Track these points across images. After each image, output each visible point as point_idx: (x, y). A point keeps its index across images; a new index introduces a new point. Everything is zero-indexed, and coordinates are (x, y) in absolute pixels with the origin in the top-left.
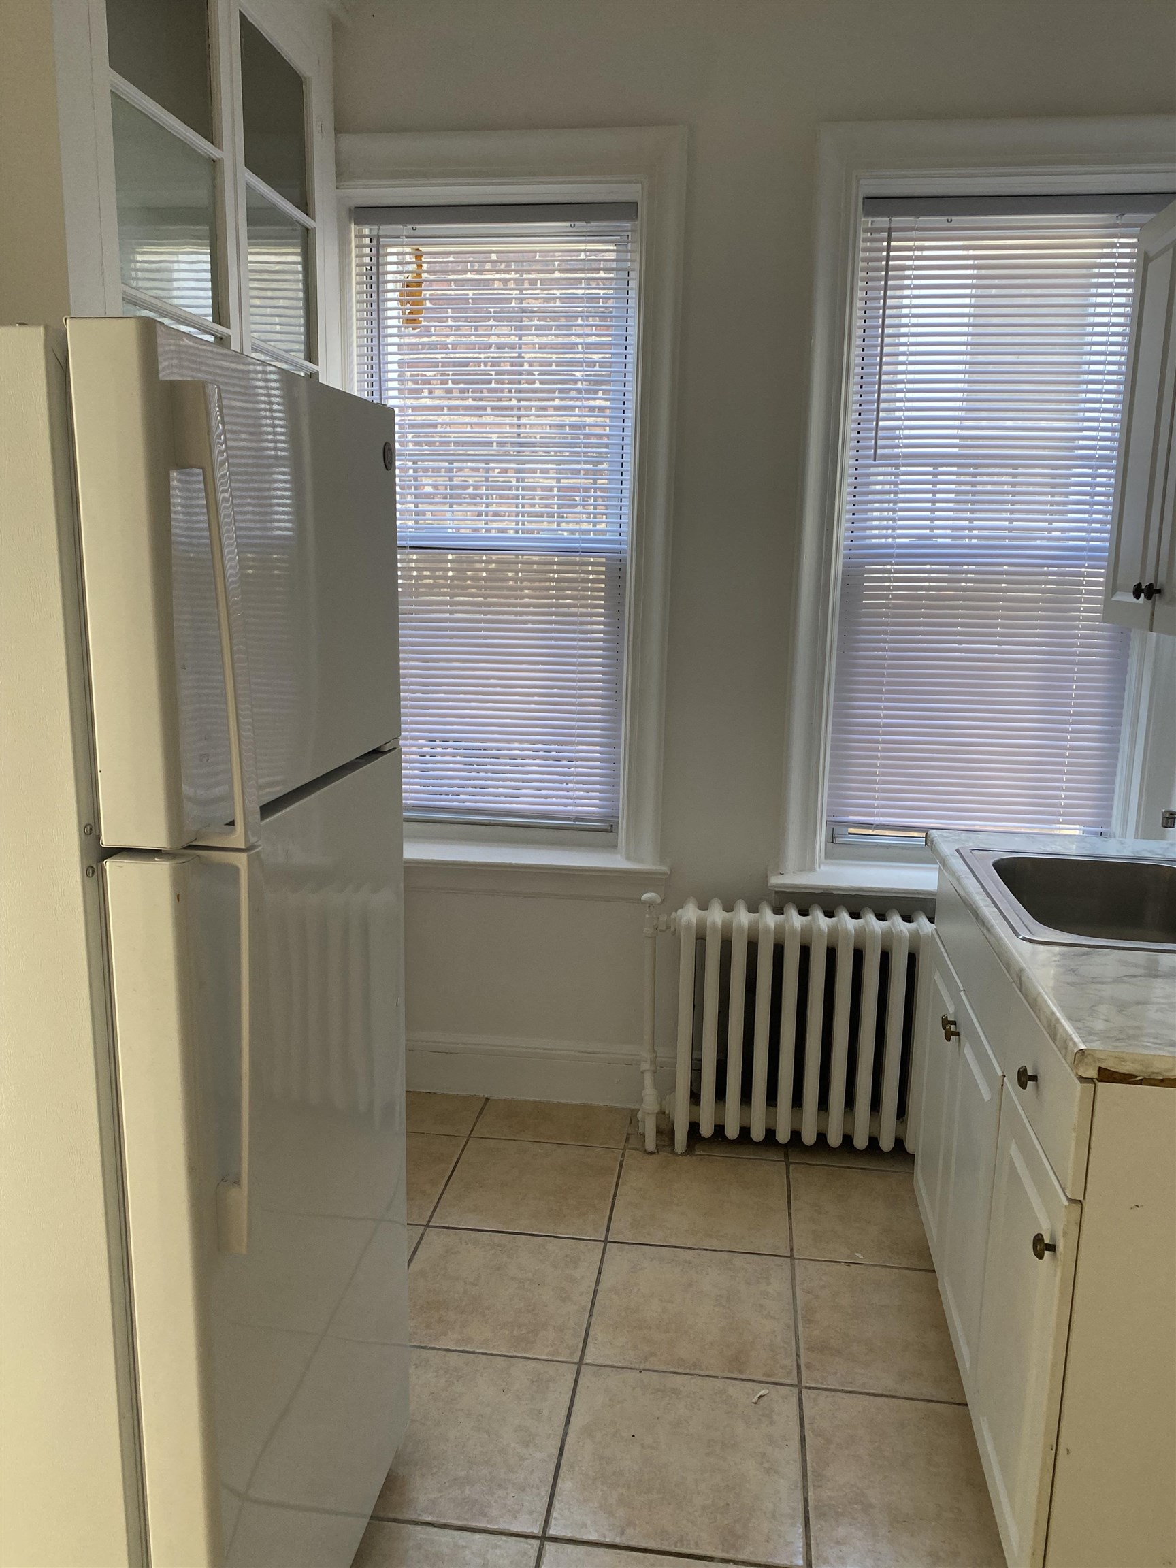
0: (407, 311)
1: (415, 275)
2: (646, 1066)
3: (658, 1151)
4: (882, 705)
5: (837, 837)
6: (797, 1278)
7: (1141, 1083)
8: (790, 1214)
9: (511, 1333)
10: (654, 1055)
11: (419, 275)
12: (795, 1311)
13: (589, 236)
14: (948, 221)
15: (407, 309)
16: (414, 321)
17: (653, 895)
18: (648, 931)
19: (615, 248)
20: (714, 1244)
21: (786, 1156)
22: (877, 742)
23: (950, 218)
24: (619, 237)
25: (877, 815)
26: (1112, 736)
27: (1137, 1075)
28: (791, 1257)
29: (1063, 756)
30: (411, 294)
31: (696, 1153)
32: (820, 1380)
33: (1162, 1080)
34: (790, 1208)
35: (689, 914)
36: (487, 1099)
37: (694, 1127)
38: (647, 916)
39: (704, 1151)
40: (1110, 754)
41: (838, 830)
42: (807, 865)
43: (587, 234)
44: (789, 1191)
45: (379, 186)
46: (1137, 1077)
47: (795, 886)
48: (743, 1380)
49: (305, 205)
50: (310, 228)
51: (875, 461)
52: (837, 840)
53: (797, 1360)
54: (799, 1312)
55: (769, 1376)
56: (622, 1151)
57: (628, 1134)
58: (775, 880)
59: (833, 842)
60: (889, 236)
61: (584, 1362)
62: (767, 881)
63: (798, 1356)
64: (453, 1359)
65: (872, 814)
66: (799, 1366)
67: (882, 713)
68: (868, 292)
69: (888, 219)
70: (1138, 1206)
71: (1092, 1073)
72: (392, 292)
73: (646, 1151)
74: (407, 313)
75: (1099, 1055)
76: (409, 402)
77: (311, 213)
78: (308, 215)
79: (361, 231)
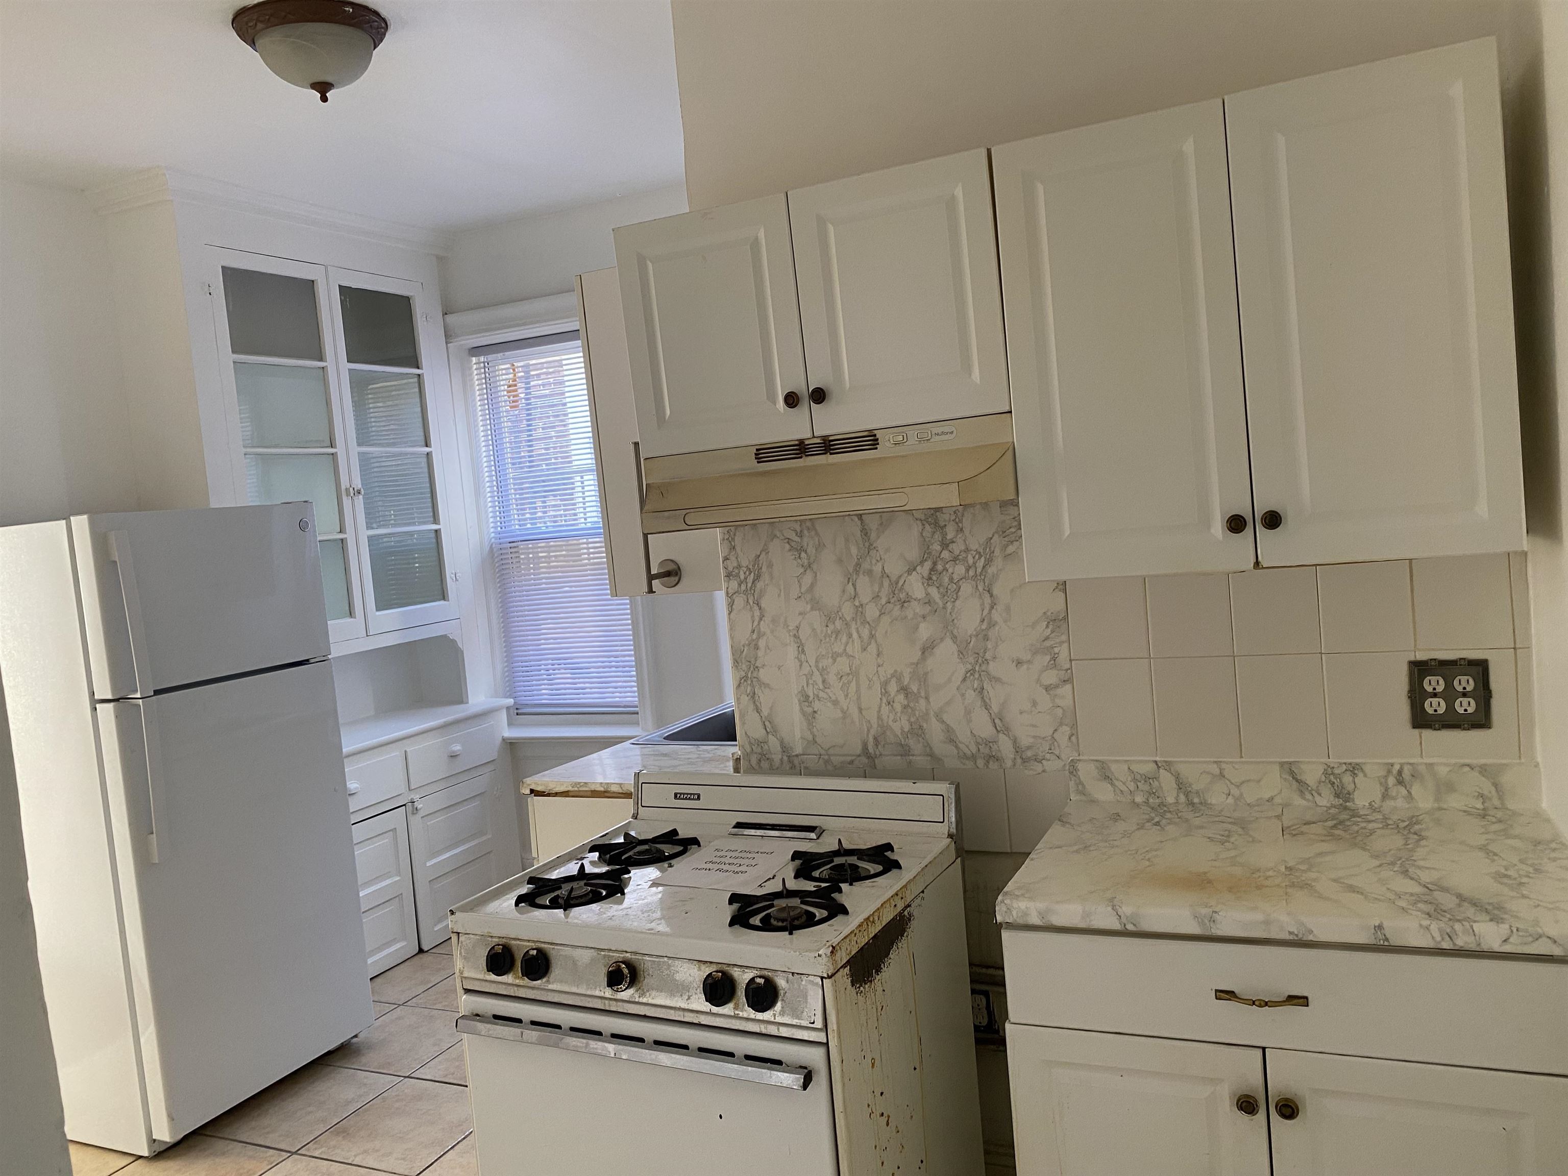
1: (513, 380)
7: (549, 795)
11: (515, 380)
16: (515, 406)
27: (545, 791)
45: (475, 337)
49: (415, 364)
50: (420, 374)
77: (420, 366)
78: (418, 368)
79: (479, 360)
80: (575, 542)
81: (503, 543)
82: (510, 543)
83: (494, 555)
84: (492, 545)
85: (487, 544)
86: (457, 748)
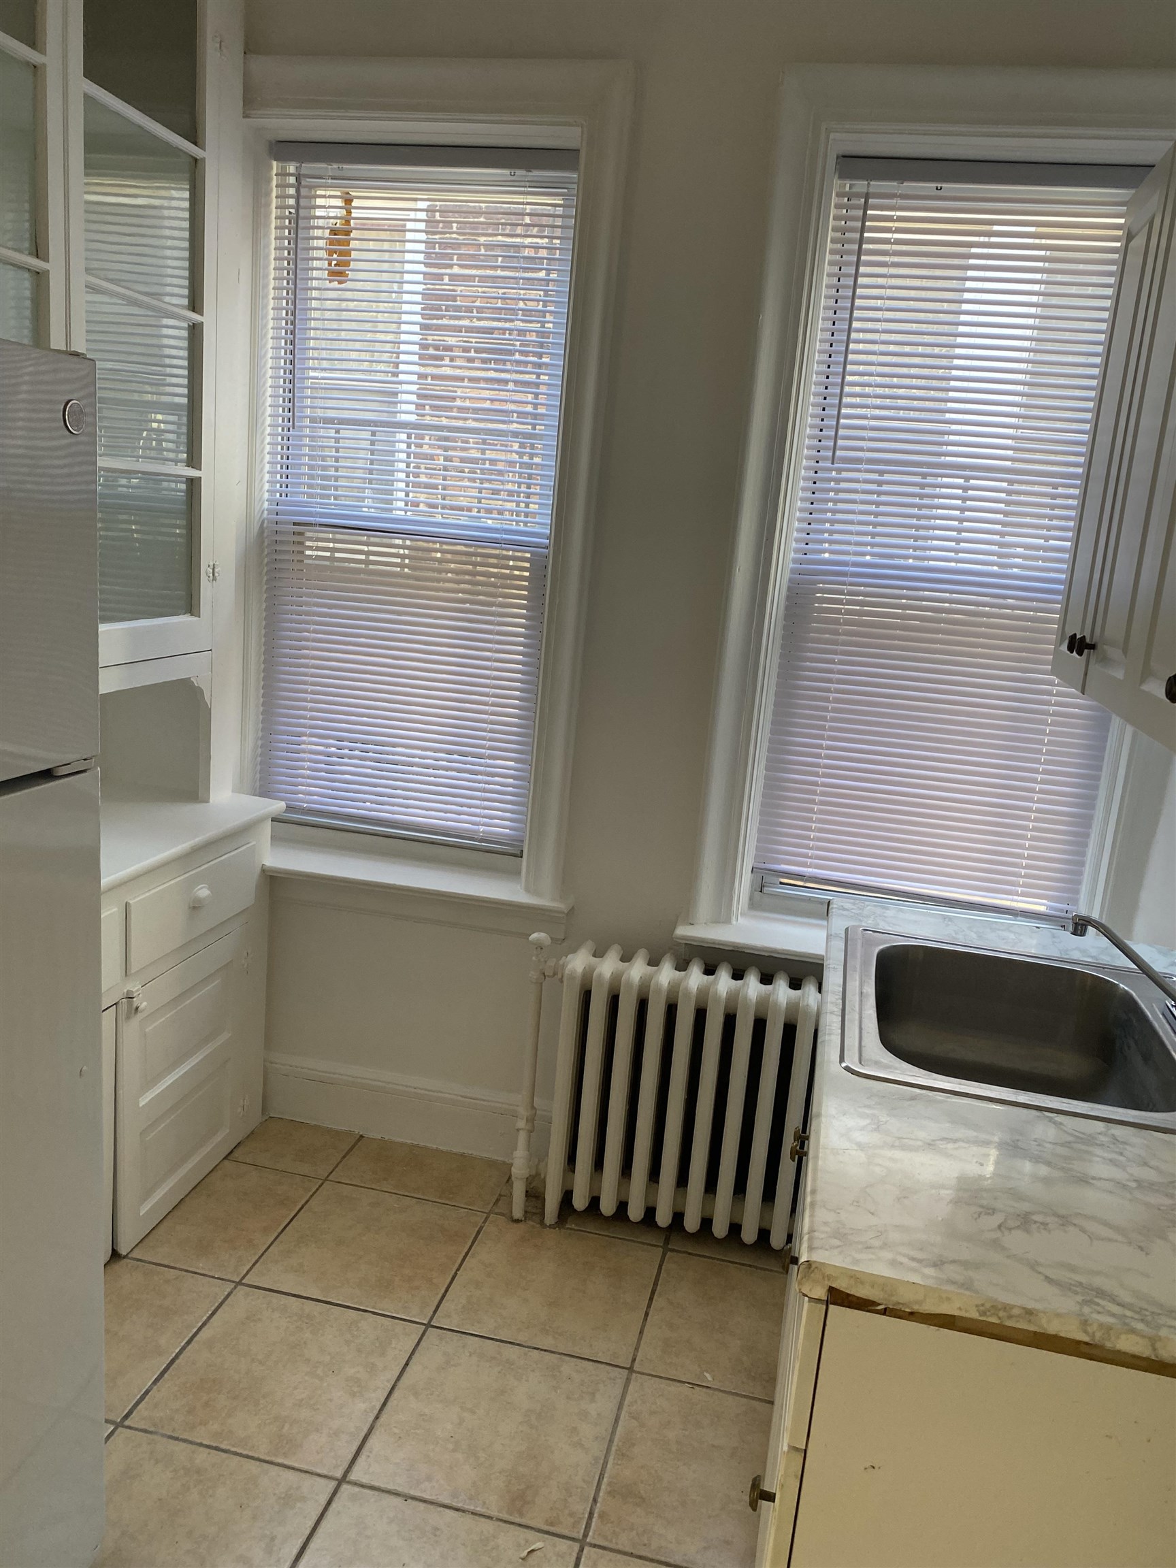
0: (334, 262)
1: (344, 222)
2: (521, 1124)
3: (525, 1218)
4: (824, 743)
5: (767, 887)
6: (628, 1398)
7: (884, 1312)
8: (647, 1314)
9: (279, 1430)
10: (534, 1112)
11: (348, 222)
12: (611, 1441)
13: (530, 187)
14: (937, 189)
15: (334, 260)
16: (341, 273)
17: (543, 935)
18: (534, 975)
19: (561, 202)
20: (548, 1342)
21: (667, 1241)
22: (816, 784)
23: (939, 185)
24: (566, 190)
25: (810, 867)
26: (1088, 802)
27: (879, 1302)
28: (631, 1369)
29: (1028, 819)
30: (339, 242)
31: (567, 1226)
32: (609, 1538)
33: (912, 1313)
34: (649, 1306)
35: (578, 962)
36: (362, 1136)
37: (567, 1197)
38: (534, 958)
39: (577, 1225)
40: (1083, 822)
41: (768, 879)
42: (723, 916)
43: (528, 184)
44: (656, 1284)
45: (292, 117)
46: (880, 1304)
47: (703, 940)
48: (520, 1525)
49: (193, 134)
50: (198, 158)
51: (833, 463)
52: (766, 890)
53: (592, 1506)
54: (615, 1443)
55: (552, 1524)
56: (485, 1215)
57: (500, 1195)
58: (683, 931)
59: (761, 891)
60: (866, 202)
61: (347, 1480)
62: (674, 931)
63: (595, 1500)
64: (202, 1456)
65: (805, 865)
66: (591, 1514)
67: (823, 752)
68: (842, 268)
69: (866, 183)
70: (874, 1468)
71: (821, 1293)
72: (319, 241)
73: (512, 1218)
74: (333, 265)
75: (828, 1272)
76: (429, 370)
77: (200, 141)
78: (195, 143)
79: (284, 168)
80: (425, 545)
81: (282, 523)
82: (295, 524)
83: (263, 542)
84: (263, 522)
85: (257, 518)
86: (203, 892)
